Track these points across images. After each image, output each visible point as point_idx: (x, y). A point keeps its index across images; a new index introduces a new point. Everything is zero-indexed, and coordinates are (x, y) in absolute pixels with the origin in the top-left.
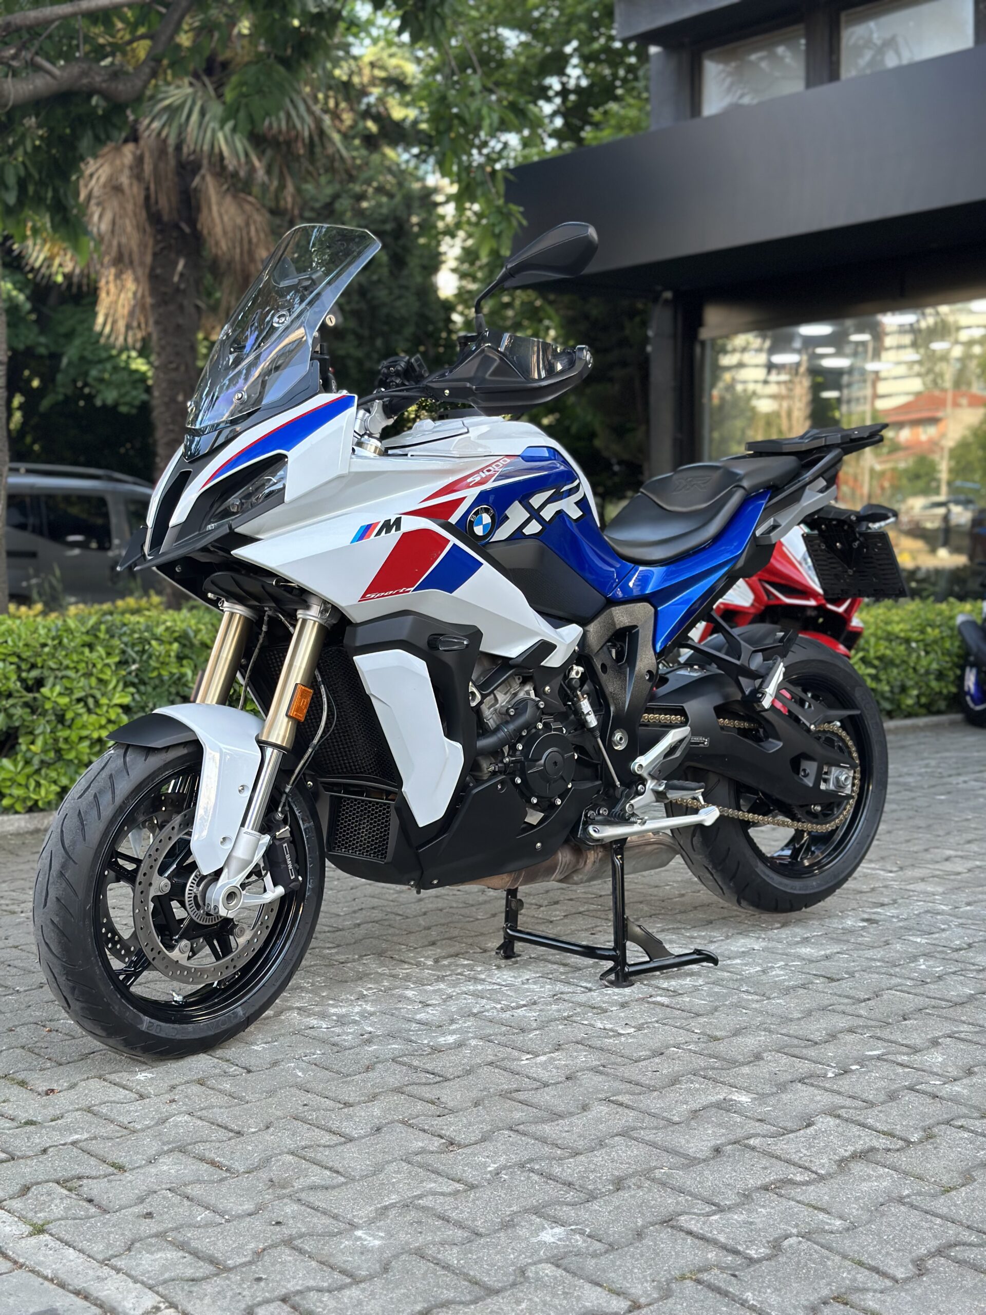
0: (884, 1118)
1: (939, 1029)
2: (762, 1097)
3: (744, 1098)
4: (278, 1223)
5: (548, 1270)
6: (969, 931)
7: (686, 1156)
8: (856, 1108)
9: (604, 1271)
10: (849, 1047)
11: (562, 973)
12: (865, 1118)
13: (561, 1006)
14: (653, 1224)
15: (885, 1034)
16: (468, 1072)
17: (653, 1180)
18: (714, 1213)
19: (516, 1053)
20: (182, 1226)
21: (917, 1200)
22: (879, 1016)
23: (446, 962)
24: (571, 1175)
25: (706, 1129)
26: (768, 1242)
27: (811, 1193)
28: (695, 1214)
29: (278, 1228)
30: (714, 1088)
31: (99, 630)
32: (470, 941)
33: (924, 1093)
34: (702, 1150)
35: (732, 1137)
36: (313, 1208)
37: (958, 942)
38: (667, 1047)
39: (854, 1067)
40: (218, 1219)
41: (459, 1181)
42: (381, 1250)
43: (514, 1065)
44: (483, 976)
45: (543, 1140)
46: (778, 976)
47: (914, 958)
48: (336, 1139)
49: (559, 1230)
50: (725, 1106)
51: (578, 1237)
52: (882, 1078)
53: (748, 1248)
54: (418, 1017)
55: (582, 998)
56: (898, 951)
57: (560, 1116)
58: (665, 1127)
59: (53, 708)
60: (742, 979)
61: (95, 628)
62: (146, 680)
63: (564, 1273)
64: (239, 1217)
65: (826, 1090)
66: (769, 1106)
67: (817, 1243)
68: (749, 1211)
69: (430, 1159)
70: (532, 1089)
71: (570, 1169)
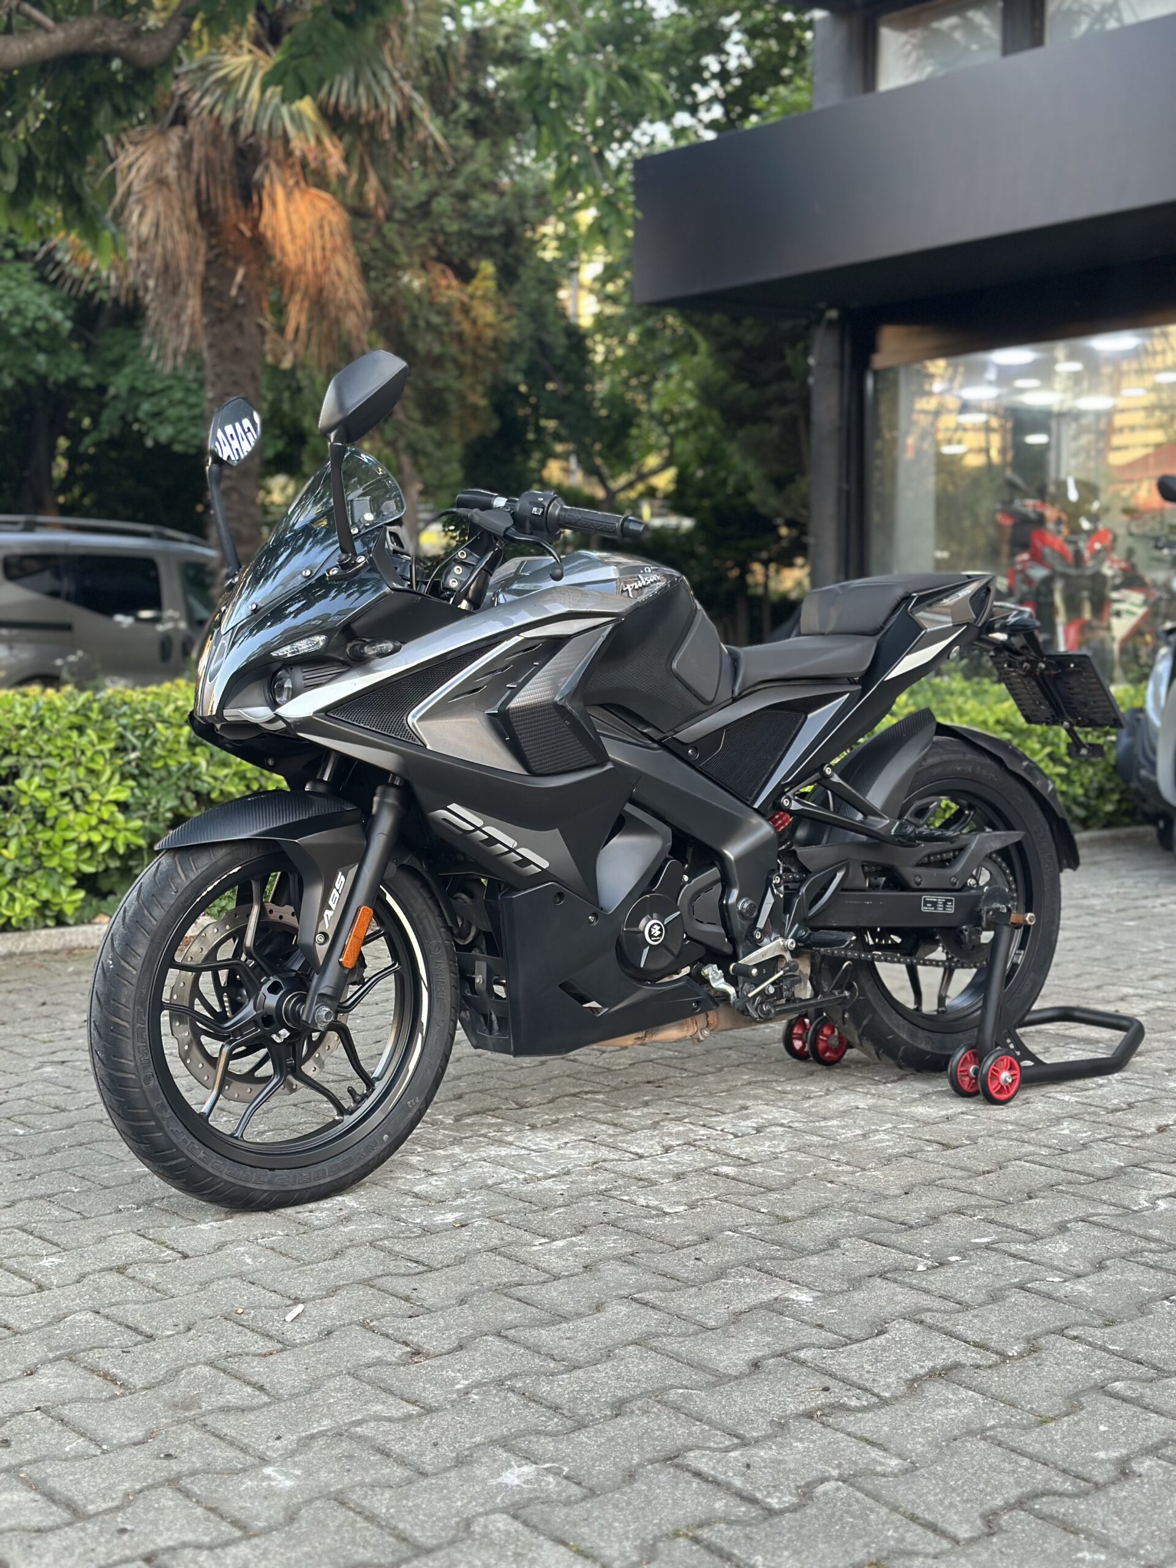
0: (978, 1325)
1: (1069, 1209)
2: (827, 1296)
3: (803, 1297)
4: (168, 1456)
5: (502, 1522)
6: (1132, 1088)
7: (714, 1372)
8: (945, 1312)
9: (575, 1524)
10: (951, 1233)
11: (610, 1136)
12: (954, 1325)
13: (599, 1177)
14: (651, 1462)
15: (1002, 1216)
16: (461, 1261)
17: (665, 1404)
18: (735, 1447)
19: (528, 1236)
20: (43, 1459)
21: (1003, 1433)
22: (998, 1193)
23: (468, 1121)
24: (561, 1395)
25: (747, 1337)
26: (798, 1487)
27: (867, 1424)
28: (709, 1448)
29: (165, 1463)
30: (768, 1283)
31: (91, 709)
32: (506, 1094)
33: (1037, 1292)
34: (736, 1365)
35: (777, 1348)
36: (217, 1436)
37: (1115, 1101)
38: (722, 1231)
39: (953, 1259)
40: (93, 1449)
41: (414, 1403)
42: (291, 1493)
43: (521, 1252)
44: (510, 1139)
45: (535, 1350)
46: (880, 1141)
47: (1058, 1120)
48: (271, 1345)
49: (528, 1469)
50: (778, 1307)
51: (550, 1479)
52: (986, 1273)
53: (769, 1495)
54: (416, 1189)
55: (627, 1167)
56: (1037, 1112)
57: (565, 1319)
58: (695, 1334)
59: (31, 804)
60: (834, 1146)
61: (86, 707)
62: (149, 770)
63: (521, 1527)
64: (122, 1446)
65: (912, 1287)
66: (834, 1307)
67: (860, 1489)
68: (781, 1446)
69: (385, 1373)
70: (538, 1283)
71: (561, 1388)
